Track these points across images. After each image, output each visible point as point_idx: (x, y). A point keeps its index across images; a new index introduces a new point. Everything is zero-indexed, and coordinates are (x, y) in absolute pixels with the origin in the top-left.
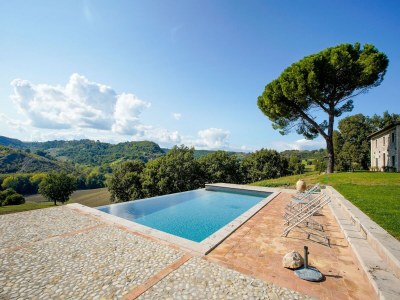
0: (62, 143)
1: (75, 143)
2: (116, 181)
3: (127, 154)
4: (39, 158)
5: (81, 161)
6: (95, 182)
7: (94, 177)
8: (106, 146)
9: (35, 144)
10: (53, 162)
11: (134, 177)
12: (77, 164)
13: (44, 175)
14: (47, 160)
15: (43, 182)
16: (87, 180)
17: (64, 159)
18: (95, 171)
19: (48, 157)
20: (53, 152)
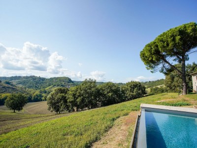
0: (20, 77)
1: (27, 77)
2: (52, 98)
3: (54, 84)
4: (6, 85)
5: (30, 87)
6: (37, 98)
7: (37, 95)
8: (43, 79)
9: (5, 78)
10: (14, 87)
11: (63, 97)
12: (27, 89)
13: (8, 94)
14: (11, 86)
15: (8, 99)
16: (33, 97)
17: (20, 86)
18: (37, 92)
19: (12, 85)
20: (14, 82)
